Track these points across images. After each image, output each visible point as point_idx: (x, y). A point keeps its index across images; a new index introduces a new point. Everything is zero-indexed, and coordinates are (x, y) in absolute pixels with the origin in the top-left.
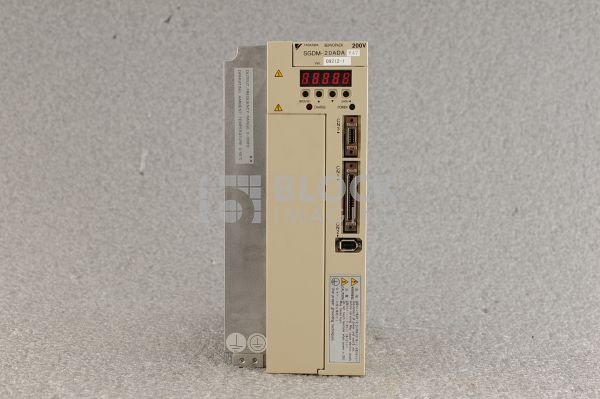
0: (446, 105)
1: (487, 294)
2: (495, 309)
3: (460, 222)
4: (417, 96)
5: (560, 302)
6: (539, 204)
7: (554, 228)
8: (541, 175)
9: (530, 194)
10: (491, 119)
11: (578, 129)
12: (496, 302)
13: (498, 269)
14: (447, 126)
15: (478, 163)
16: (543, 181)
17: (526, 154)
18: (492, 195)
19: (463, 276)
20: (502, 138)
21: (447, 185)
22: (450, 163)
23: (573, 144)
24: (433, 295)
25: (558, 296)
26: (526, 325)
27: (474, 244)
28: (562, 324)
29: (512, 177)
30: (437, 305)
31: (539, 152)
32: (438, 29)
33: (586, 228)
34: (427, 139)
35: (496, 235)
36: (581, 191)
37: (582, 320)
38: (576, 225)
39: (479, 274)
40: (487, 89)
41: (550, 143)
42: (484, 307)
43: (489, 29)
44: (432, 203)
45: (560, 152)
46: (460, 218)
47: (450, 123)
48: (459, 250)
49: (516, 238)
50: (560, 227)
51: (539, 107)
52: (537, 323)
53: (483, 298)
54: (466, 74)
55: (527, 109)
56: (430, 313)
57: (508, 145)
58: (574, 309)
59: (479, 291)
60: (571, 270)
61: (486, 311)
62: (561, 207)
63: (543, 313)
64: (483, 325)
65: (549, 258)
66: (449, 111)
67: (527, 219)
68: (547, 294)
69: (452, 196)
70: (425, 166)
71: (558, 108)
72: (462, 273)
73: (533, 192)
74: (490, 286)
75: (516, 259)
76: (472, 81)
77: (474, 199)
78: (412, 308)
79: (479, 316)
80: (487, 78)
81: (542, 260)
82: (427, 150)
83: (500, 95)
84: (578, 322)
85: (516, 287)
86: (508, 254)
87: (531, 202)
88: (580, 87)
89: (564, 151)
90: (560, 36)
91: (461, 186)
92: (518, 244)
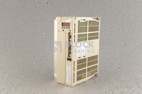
0: (109, 21)
1: (119, 64)
2: (121, 67)
3: (113, 48)
4: (103, 19)
5: (135, 65)
6: (130, 43)
7: (134, 48)
8: (131, 36)
9: (128, 41)
10: (120, 24)
11: (139, 26)
12: (121, 66)
13: (122, 58)
14: (110, 26)
15: (117, 34)
16: (131, 38)
17: (127, 32)
18: (120, 41)
19: (114, 60)
20: (122, 28)
21: (110, 39)
22: (111, 34)
23: (138, 29)
24: (108, 64)
25: (135, 64)
26: (128, 71)
27: (116, 52)
28: (135, 71)
29: (124, 37)
30: (109, 67)
31: (130, 31)
32: (108, 4)
33: (141, 48)
34: (106, 29)
35: (121, 50)
36: (140, 40)
37: (140, 70)
38: (139, 48)
39: (118, 59)
40: (119, 17)
41: (133, 29)
42: (119, 67)
43: (119, 3)
44: (107, 43)
45: (135, 31)
46: (113, 47)
47: (110, 25)
48: (113, 54)
49: (125, 51)
50: (135, 48)
51: (130, 21)
52: (130, 71)
53: (119, 65)
54: (114, 14)
55: (127, 21)
56: (107, 69)
57: (123, 30)
58: (138, 67)
59: (118, 63)
60: (137, 58)
61: (119, 68)
62: (135, 43)
63: (132, 68)
64: (119, 72)
65: (132, 55)
66: (110, 22)
67: (128, 46)
68: (132, 64)
69: (111, 41)
70: (105, 35)
71: (135, 21)
72: (114, 59)
73: (129, 40)
74: (120, 62)
75: (125, 56)
76: (115, 15)
77: (116, 42)
78: (103, 68)
79: (118, 69)
80: (119, 15)
81: (131, 56)
82: (105, 31)
83: (122, 18)
84: (139, 70)
85: (125, 62)
86: (124, 55)
87: (128, 42)
88: (140, 16)
89: (136, 31)
90: (135, 5)
91: (113, 39)
92: (126, 52)
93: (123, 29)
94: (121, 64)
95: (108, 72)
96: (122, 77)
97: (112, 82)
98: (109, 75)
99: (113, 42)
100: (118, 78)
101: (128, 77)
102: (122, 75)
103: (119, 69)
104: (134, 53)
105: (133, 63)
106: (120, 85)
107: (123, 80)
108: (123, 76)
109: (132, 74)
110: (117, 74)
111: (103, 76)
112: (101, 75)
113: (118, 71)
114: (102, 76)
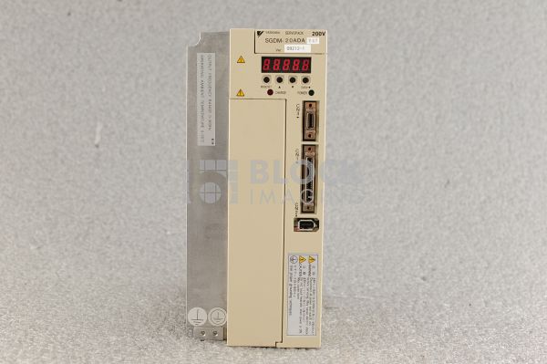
93: (438, 117)
94: (430, 263)
95: (377, 294)
96: (442, 316)
97: (396, 335)
98: (380, 304)
99: (396, 169)
100: (423, 320)
101: (467, 317)
102: (440, 308)
103: (422, 281)
104: (483, 219)
105: (483, 257)
106: (435, 349)
107: (446, 326)
108: (443, 313)
109: (484, 305)
110: (415, 302)
111: (355, 309)
112: (347, 304)
113: (420, 291)
114: (352, 308)
